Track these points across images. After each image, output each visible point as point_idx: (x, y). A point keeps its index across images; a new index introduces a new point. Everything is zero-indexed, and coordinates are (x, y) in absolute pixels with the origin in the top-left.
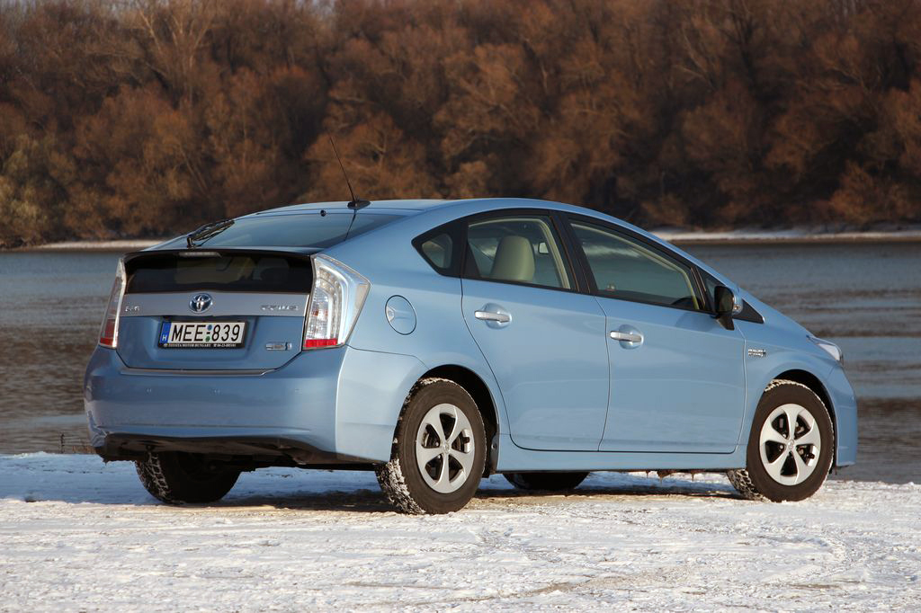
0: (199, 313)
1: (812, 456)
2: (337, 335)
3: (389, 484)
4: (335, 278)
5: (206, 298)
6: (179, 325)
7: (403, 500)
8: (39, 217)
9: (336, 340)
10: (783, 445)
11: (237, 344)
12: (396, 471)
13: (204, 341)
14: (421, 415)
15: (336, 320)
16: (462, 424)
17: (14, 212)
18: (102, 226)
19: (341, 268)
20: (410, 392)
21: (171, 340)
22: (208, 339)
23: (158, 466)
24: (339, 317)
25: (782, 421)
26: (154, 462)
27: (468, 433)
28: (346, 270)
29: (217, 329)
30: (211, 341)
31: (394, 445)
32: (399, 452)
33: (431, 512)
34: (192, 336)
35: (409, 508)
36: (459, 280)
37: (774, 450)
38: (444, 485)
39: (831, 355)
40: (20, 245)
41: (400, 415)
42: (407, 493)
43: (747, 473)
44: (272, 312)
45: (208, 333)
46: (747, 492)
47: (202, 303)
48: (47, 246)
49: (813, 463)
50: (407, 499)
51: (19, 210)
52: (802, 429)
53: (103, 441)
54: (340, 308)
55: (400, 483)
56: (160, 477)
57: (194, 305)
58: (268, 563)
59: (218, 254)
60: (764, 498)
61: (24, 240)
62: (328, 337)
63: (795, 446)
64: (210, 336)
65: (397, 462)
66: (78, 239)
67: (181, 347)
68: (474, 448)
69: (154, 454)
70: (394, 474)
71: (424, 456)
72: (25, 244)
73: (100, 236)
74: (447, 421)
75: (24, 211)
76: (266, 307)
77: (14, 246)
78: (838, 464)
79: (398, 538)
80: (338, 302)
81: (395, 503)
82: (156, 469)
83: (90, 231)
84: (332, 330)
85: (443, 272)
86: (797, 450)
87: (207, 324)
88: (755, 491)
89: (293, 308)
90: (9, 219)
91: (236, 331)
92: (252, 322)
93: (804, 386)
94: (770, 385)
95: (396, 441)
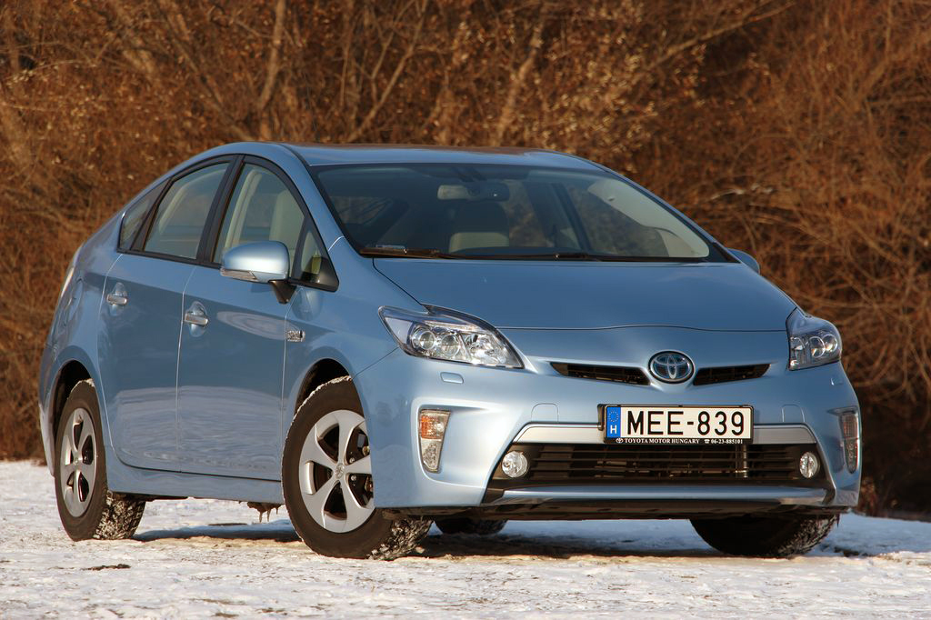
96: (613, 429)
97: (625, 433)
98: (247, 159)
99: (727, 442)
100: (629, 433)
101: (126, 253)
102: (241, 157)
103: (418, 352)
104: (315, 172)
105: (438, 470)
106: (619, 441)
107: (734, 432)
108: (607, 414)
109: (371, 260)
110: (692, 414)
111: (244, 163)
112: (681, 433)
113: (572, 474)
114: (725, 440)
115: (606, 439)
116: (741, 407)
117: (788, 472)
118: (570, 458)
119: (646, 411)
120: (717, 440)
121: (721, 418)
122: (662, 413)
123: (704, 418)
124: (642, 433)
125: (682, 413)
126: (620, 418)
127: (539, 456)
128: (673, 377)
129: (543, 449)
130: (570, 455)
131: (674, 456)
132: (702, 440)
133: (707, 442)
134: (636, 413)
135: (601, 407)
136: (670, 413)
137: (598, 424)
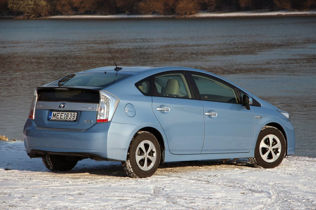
0: (62, 109)
1: (278, 152)
2: (108, 118)
3: (126, 168)
4: (107, 98)
5: (64, 104)
6: (55, 113)
7: (131, 173)
8: (47, 6)
9: (108, 120)
10: (268, 149)
11: (74, 120)
12: (129, 164)
13: (63, 119)
14: (138, 144)
15: (107, 113)
16: (152, 147)
17: (38, 4)
18: (71, 10)
19: (109, 95)
20: (134, 136)
21: (52, 118)
22: (64, 118)
23: (49, 159)
24: (109, 112)
25: (268, 140)
26: (48, 157)
27: (154, 150)
28: (111, 96)
29: (68, 115)
30: (65, 119)
31: (128, 155)
32: (129, 157)
33: (141, 177)
34: (59, 117)
35: (133, 176)
36: (151, 97)
37: (264, 150)
38: (145, 168)
39: (286, 117)
40: (40, 17)
41: (130, 145)
42: (132, 171)
43: (255, 159)
44: (86, 109)
45: (65, 116)
46: (255, 165)
47: (63, 106)
48: (50, 17)
49: (278, 154)
50: (133, 173)
51: (40, 3)
52: (275, 143)
53: (30, 152)
54: (109, 109)
55: (130, 168)
56: (50, 163)
57: (60, 106)
58: (77, 204)
59: (68, 89)
60: (261, 167)
61: (42, 15)
62: (105, 119)
63: (272, 149)
64: (65, 117)
65: (129, 161)
66: (62, 14)
67: (55, 121)
68: (156, 155)
69: (48, 155)
70: (128, 165)
71: (138, 158)
72: (42, 16)
73: (70, 13)
74: (147, 146)
75: (41, 3)
76: (84, 108)
77: (38, 17)
78: (288, 154)
79: (125, 191)
80: (108, 106)
81: (129, 174)
82: (49, 160)
83: (66, 12)
84: (106, 116)
85: (145, 94)
86: (273, 150)
87: (64, 113)
88: (258, 165)
89: (93, 108)
90: (36, 7)
91: (74, 116)
92: (79, 113)
93: (275, 128)
94: (263, 128)
95: (128, 154)
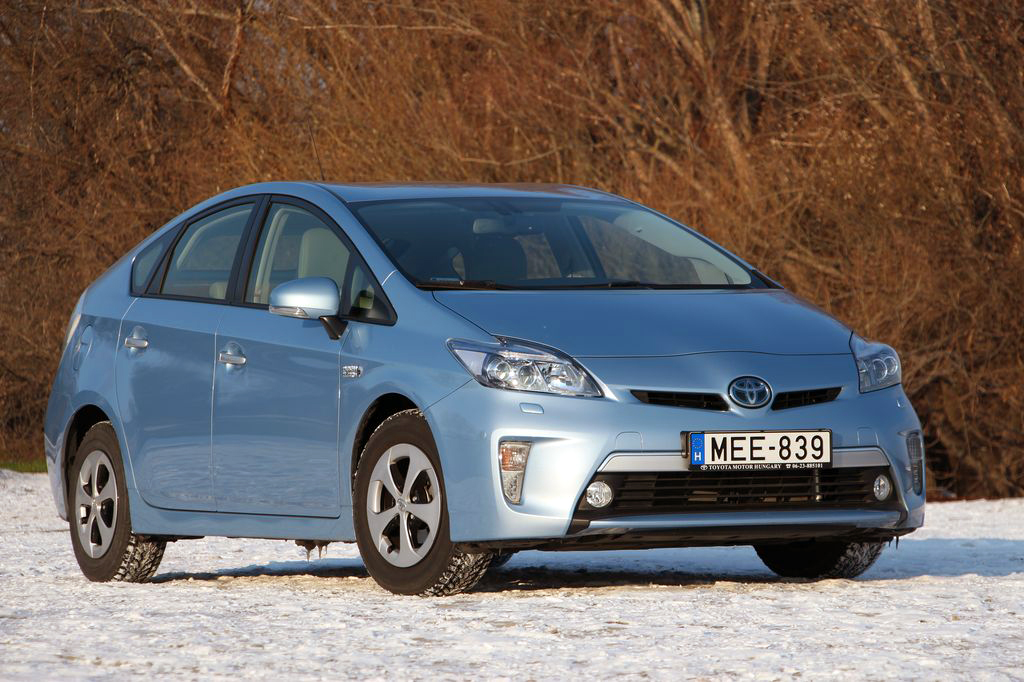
96: (697, 456)
97: (709, 460)
98: (274, 198)
99: (808, 466)
100: (713, 459)
101: (141, 296)
102: (267, 198)
103: (495, 383)
104: (355, 208)
105: (520, 503)
106: (704, 468)
107: (813, 456)
108: (691, 441)
109: (430, 292)
110: (773, 439)
111: (272, 203)
112: (763, 459)
113: (656, 503)
114: (806, 464)
115: (692, 466)
116: (820, 430)
117: (863, 495)
118: (653, 486)
119: (729, 437)
120: (798, 464)
121: (801, 442)
122: (744, 438)
123: (785, 442)
124: (725, 459)
125: (763, 438)
126: (703, 445)
127: (623, 485)
128: (752, 402)
129: (626, 478)
130: (654, 484)
131: (756, 482)
132: (784, 465)
133: (788, 466)
134: (719, 439)
135: (685, 434)
136: (752, 439)
137: (682, 451)
